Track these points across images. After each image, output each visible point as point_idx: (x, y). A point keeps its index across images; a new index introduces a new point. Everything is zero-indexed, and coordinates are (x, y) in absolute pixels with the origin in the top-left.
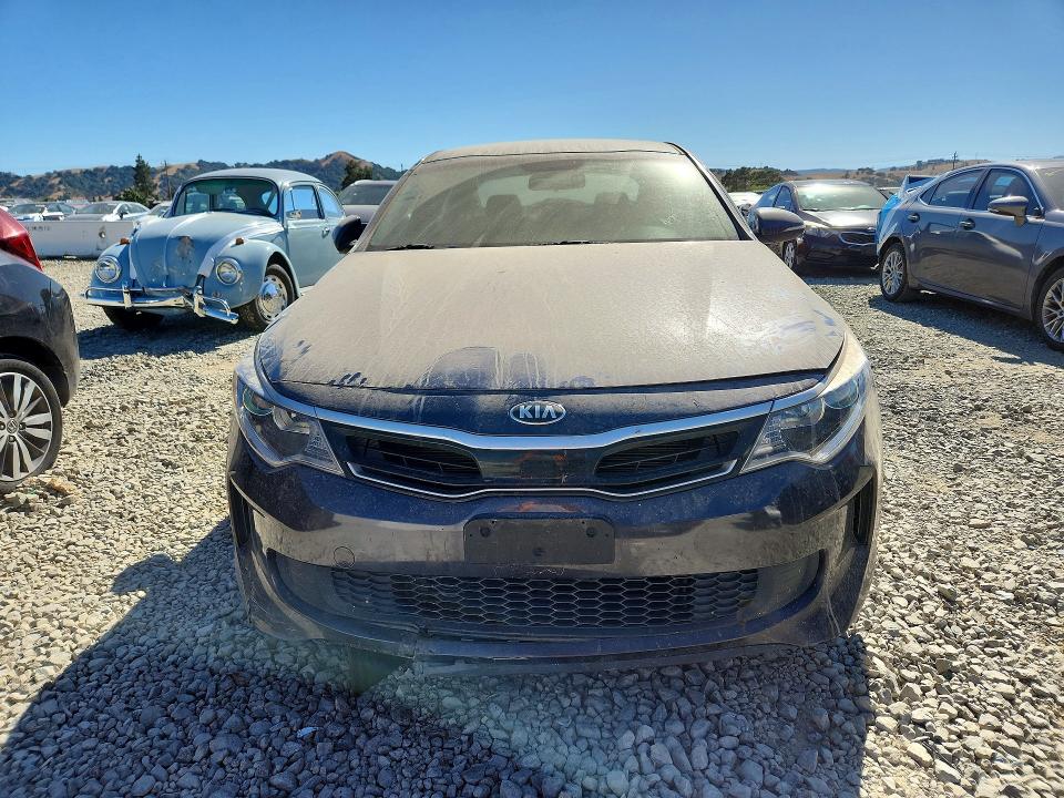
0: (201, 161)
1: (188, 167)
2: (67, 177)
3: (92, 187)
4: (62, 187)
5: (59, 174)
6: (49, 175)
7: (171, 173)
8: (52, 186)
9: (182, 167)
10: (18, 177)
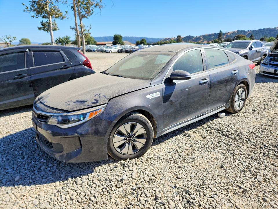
0: (238, 30)
1: (234, 32)
2: (204, 37)
3: (209, 39)
4: (203, 39)
5: (203, 36)
6: (201, 36)
7: (229, 34)
8: (200, 39)
9: (232, 32)
10: (194, 37)
